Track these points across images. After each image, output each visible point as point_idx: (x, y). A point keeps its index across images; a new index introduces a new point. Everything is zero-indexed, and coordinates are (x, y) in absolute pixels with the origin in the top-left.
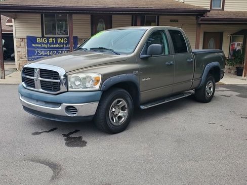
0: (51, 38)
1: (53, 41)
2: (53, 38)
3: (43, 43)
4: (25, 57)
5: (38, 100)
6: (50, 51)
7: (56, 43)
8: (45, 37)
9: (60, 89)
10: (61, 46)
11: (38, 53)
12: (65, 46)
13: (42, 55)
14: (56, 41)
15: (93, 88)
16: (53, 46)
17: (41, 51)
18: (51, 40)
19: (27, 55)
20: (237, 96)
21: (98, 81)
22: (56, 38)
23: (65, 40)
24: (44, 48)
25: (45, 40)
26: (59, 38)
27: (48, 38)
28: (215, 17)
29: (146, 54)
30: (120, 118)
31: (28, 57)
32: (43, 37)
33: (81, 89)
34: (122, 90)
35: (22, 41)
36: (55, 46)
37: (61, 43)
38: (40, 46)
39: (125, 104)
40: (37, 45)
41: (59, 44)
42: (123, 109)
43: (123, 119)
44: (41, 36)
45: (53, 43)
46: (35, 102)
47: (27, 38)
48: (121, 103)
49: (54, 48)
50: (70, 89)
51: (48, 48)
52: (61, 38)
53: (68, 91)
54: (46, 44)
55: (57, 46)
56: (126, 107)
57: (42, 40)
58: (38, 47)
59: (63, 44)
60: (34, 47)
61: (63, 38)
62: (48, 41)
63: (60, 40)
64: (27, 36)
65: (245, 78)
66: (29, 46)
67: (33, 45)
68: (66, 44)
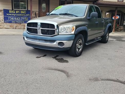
0: (17, 10)
1: (18, 12)
2: (18, 11)
3: (13, 13)
4: (3, 20)
5: (40, 40)
6: (16, 18)
7: (20, 13)
8: (14, 10)
9: (55, 34)
10: (23, 15)
11: (10, 18)
12: (25, 15)
13: (12, 20)
14: (20, 12)
15: (71, 33)
16: (18, 15)
17: (12, 18)
18: (17, 12)
19: (4, 20)
20: (116, 40)
21: (73, 29)
22: (20, 11)
23: (25, 12)
24: (13, 16)
25: (14, 11)
26: (22, 11)
27: (16, 11)
28: (101, 3)
29: (89, 17)
30: (79, 49)
31: (4, 21)
32: (13, 10)
33: (65, 34)
34: (81, 35)
35: (1, 11)
36: (19, 15)
37: (23, 14)
38: (11, 15)
39: (82, 42)
40: (9, 14)
41: (21, 14)
42: (80, 44)
43: (80, 49)
44: (11, 9)
45: (18, 13)
46: (38, 41)
47: (3, 10)
48: (80, 41)
49: (19, 16)
50: (59, 34)
51: (16, 16)
52: (23, 11)
53: (58, 35)
54: (14, 14)
55: (21, 15)
56: (82, 43)
57: (12, 12)
58: (10, 15)
59: (24, 14)
60: (8, 15)
61: (24, 11)
62: (16, 12)
63: (22, 12)
64: (4, 9)
65: (114, 33)
66: (5, 14)
67: (7, 14)
68: (25, 14)
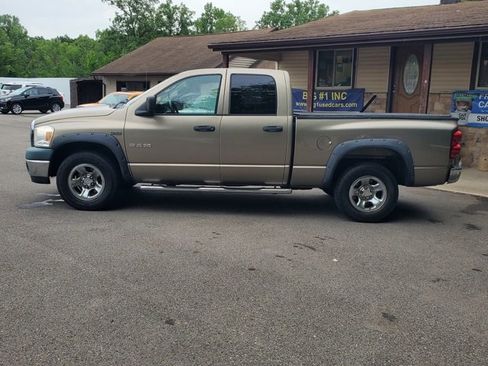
0: (322, 91)
1: (325, 97)
2: (325, 91)
7: (329, 100)
10: (337, 105)
12: (342, 106)
14: (330, 96)
16: (324, 105)
18: (321, 96)
22: (330, 92)
23: (344, 96)
26: (334, 91)
27: (319, 92)
36: (327, 105)
40: (302, 104)
41: (335, 102)
45: (324, 101)
49: (325, 108)
51: (317, 108)
52: (337, 91)
54: (314, 101)
55: (331, 105)
59: (341, 101)
60: (298, 108)
61: (342, 91)
62: (318, 97)
63: (336, 96)
67: (298, 104)
68: (344, 102)
